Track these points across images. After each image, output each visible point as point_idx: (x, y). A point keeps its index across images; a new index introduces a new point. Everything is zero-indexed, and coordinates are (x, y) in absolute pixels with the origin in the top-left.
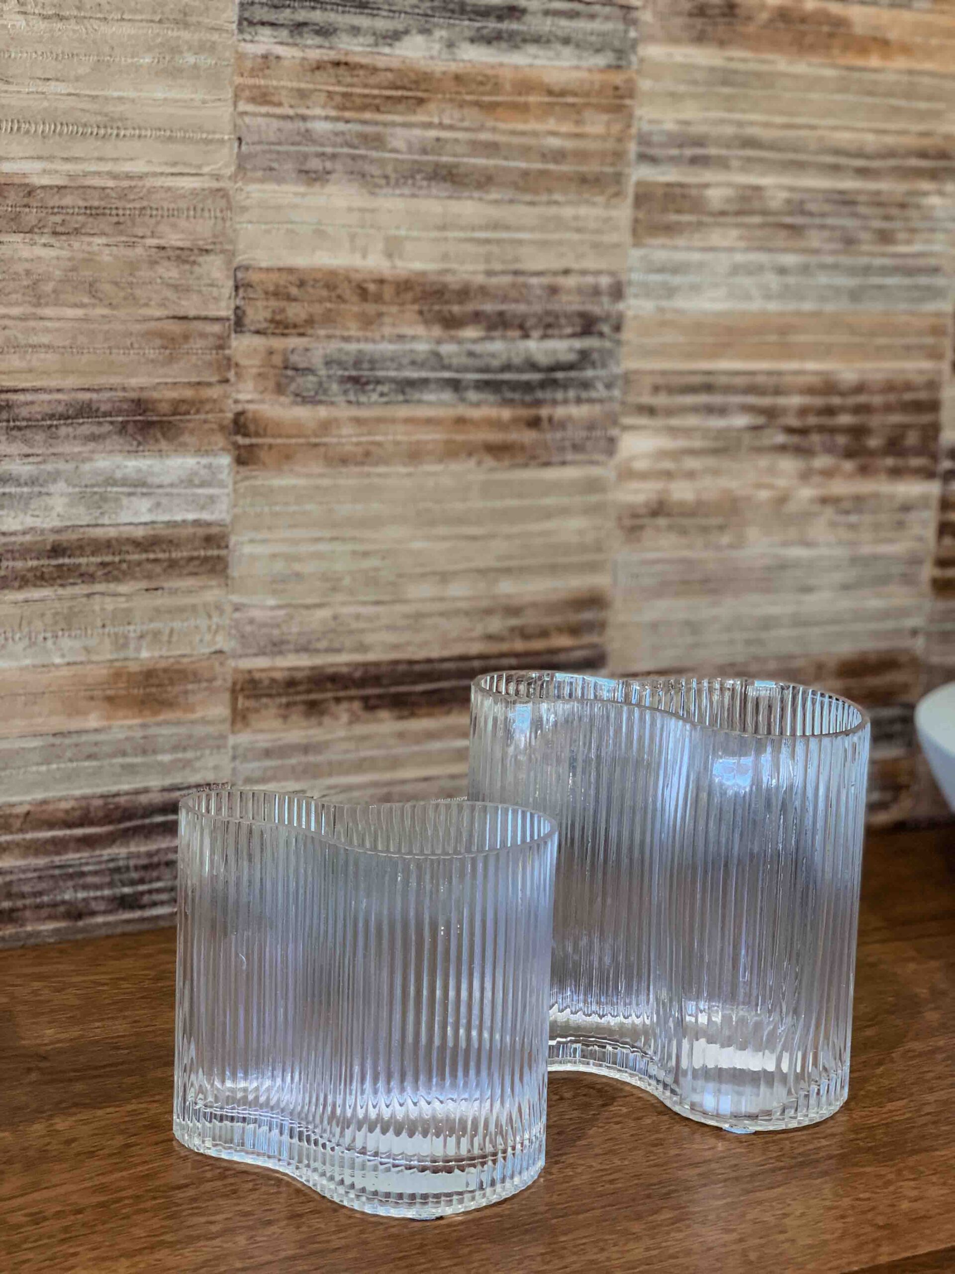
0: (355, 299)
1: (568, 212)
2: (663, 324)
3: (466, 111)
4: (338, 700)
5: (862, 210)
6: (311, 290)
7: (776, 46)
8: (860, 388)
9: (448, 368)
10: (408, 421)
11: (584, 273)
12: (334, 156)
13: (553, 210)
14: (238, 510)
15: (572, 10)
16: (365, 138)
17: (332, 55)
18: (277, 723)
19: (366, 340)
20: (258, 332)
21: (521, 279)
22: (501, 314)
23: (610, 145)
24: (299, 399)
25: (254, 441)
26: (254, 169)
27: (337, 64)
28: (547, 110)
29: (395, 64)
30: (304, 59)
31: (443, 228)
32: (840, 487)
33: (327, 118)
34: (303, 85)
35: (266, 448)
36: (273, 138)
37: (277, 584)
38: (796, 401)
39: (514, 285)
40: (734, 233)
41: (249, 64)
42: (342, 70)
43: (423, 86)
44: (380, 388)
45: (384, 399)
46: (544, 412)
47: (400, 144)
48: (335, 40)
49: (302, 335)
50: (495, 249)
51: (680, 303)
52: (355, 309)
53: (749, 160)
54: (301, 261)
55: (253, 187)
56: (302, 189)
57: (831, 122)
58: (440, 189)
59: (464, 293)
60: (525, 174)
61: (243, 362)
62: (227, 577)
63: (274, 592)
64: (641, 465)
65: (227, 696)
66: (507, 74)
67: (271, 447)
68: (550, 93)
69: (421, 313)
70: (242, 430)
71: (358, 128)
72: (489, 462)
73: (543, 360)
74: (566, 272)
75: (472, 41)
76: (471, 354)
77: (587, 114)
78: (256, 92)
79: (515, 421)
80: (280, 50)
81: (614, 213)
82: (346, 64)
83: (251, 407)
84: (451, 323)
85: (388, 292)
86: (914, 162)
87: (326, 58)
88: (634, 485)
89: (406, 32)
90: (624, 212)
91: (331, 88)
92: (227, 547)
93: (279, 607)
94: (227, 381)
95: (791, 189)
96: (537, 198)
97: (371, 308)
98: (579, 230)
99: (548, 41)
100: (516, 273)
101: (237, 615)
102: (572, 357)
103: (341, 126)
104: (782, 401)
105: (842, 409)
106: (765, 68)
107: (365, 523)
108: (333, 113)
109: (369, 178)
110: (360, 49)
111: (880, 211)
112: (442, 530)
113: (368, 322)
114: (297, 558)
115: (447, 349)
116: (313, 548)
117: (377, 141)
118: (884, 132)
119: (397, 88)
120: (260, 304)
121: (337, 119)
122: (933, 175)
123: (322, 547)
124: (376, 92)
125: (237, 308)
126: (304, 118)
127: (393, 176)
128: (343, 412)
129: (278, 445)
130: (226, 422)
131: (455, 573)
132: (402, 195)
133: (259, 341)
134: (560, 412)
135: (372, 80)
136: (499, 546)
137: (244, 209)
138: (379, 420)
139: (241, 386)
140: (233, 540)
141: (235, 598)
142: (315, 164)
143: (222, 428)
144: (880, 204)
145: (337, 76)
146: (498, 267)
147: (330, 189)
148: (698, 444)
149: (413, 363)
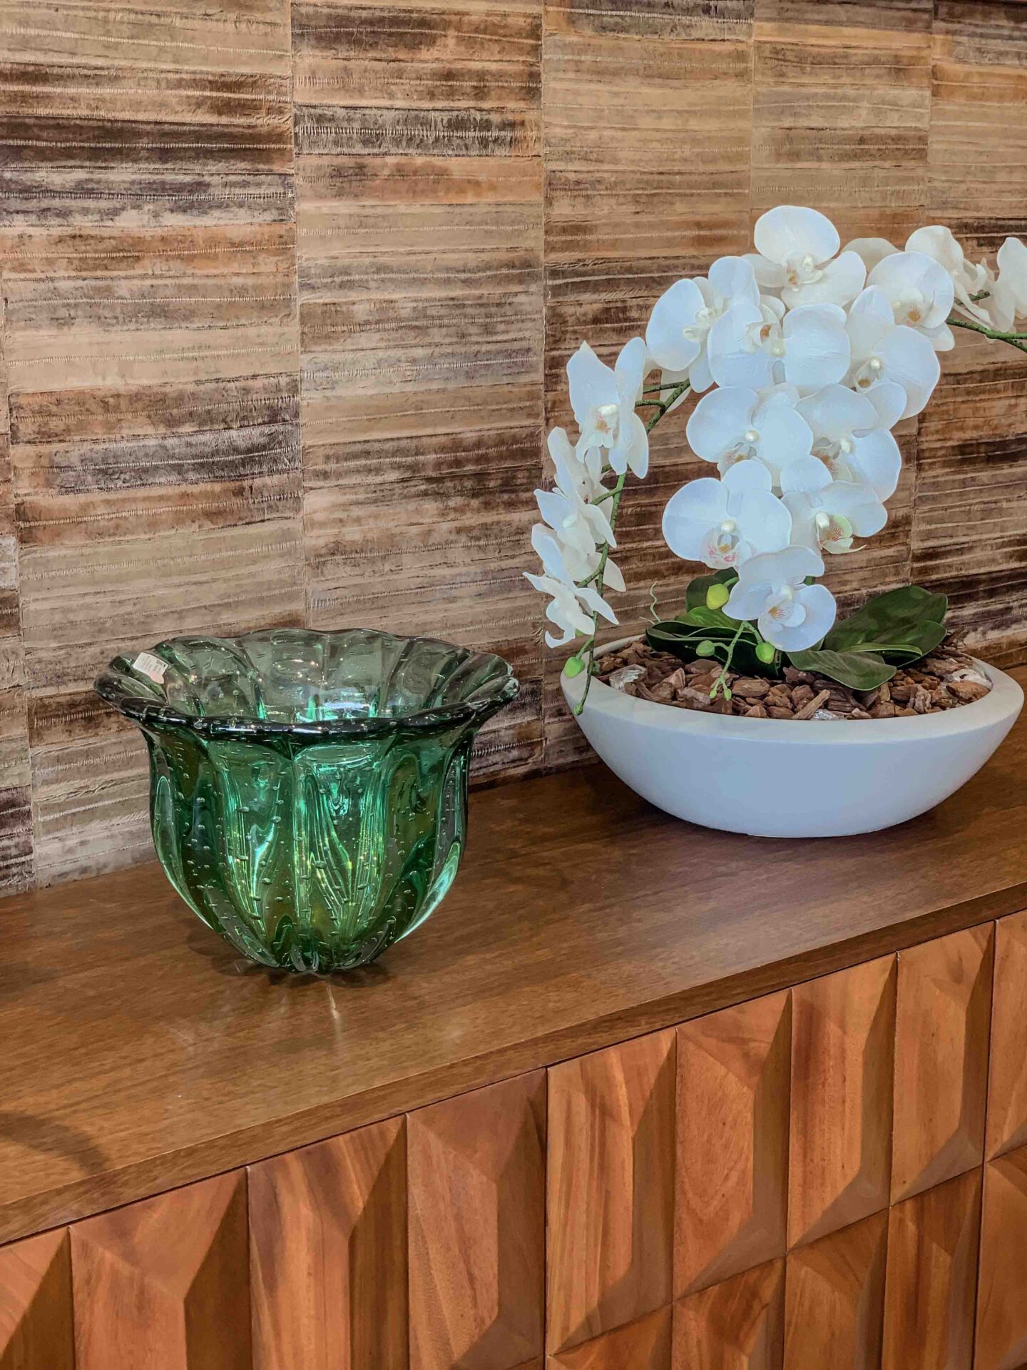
0: (100, 410)
1: (252, 331)
2: (329, 408)
3: (171, 263)
4: (108, 715)
5: (469, 311)
6: (66, 407)
7: (396, 193)
8: (479, 444)
9: (173, 457)
10: (145, 499)
11: (267, 376)
12: (76, 305)
13: (240, 331)
14: (24, 578)
15: (244, 181)
16: (98, 290)
17: (70, 231)
18: (64, 737)
19: (110, 441)
20: (29, 442)
21: (221, 385)
22: (209, 412)
23: (280, 279)
24: (64, 490)
25: (32, 524)
26: (18, 321)
27: (74, 237)
28: (231, 257)
29: (116, 233)
30: (49, 235)
31: (162, 351)
32: (470, 519)
33: (69, 278)
34: (50, 255)
35: (42, 528)
36: (30, 296)
37: (56, 631)
38: (432, 457)
39: (216, 390)
40: (378, 336)
41: (9, 243)
42: (78, 241)
43: (138, 248)
44: (122, 476)
45: (126, 485)
46: (246, 484)
47: (124, 292)
48: (71, 219)
49: (61, 441)
50: (200, 363)
51: (340, 391)
52: (100, 418)
53: (383, 280)
54: (56, 386)
55: (18, 334)
56: (54, 332)
57: (442, 248)
58: (156, 323)
59: (180, 399)
60: (219, 306)
61: (19, 466)
62: (19, 629)
63: (55, 637)
64: (320, 517)
65: (25, 719)
66: (200, 235)
67: (45, 527)
68: (233, 244)
69: (149, 417)
70: (23, 517)
71: (94, 283)
72: (208, 525)
73: (242, 444)
74: (254, 377)
75: (172, 211)
76: (189, 445)
77: (261, 258)
78: (16, 263)
79: (225, 491)
80: (31, 231)
81: (286, 329)
82: (81, 236)
83: (27, 499)
84: (172, 423)
85: (124, 403)
86: (504, 271)
87: (65, 234)
88: (316, 532)
89: (123, 209)
90: (294, 328)
91: (70, 256)
92: (17, 606)
93: (60, 648)
94: (9, 481)
95: (416, 301)
96: (229, 324)
97: (112, 417)
98: (262, 344)
99: (228, 206)
100: (217, 380)
101: (28, 657)
102: (263, 440)
103: (80, 283)
104: (421, 458)
105: (468, 461)
106: (390, 211)
107: (120, 579)
108: (74, 274)
109: (103, 319)
110: (90, 224)
111: (483, 310)
112: (176, 580)
113: (109, 427)
114: (71, 610)
115: (170, 442)
116: (81, 602)
117: (108, 292)
118: (483, 251)
119: (120, 251)
120: (29, 421)
121: (77, 278)
122: (520, 280)
123: (89, 600)
124: (104, 255)
125: (12, 425)
126: (52, 279)
127: (121, 316)
128: (98, 497)
129: (50, 525)
130: (10, 512)
131: (188, 610)
132: (128, 330)
133: (30, 449)
134: (258, 482)
135: (100, 247)
136: (221, 587)
137: (12, 351)
138: (124, 500)
139: (20, 484)
140: (22, 600)
141: (26, 645)
142: (63, 313)
143: (8, 516)
144: (481, 305)
145: (74, 246)
146: (204, 377)
147: (74, 330)
148: (361, 497)
149: (147, 455)
